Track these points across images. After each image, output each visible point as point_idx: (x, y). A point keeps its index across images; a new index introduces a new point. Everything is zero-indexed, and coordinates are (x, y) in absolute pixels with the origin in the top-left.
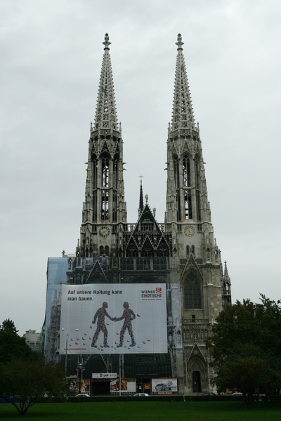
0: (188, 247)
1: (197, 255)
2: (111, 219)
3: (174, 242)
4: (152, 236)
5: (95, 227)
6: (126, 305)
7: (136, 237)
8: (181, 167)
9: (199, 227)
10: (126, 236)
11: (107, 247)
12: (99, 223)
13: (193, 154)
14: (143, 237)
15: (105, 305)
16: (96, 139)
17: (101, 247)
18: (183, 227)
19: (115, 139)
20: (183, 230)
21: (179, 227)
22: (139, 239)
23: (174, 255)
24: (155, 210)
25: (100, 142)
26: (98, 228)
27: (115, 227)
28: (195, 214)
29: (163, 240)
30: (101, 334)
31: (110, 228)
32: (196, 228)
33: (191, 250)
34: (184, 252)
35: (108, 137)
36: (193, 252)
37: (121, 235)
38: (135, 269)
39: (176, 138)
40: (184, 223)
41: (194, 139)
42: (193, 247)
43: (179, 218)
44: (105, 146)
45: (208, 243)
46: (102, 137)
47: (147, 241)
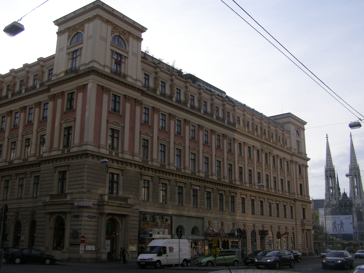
0: (357, 204)
2: (334, 196)
3: (353, 203)
4: (347, 201)
5: (330, 198)
6: (341, 221)
7: (342, 201)
9: (361, 198)
10: (339, 201)
11: (334, 204)
12: (331, 197)
13: (358, 175)
14: (344, 201)
15: (335, 221)
16: (327, 171)
17: (332, 204)
18: (356, 198)
19: (333, 171)
21: (355, 198)
22: (343, 202)
23: (354, 207)
24: (347, 193)
26: (331, 199)
27: (335, 199)
28: (359, 194)
29: (350, 202)
30: (335, 229)
31: (334, 199)
32: (360, 198)
33: (358, 205)
34: (357, 205)
35: (331, 171)
36: (359, 205)
37: (337, 201)
38: (343, 211)
39: (352, 170)
41: (358, 169)
42: (359, 204)
43: (354, 195)
44: (331, 174)
46: (329, 171)
47: (345, 202)
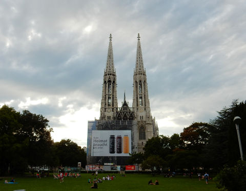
0: (140, 117)
1: (144, 120)
2: (112, 106)
3: (135, 115)
4: (127, 112)
7: (121, 113)
8: (139, 86)
10: (117, 112)
12: (107, 107)
13: (143, 81)
17: (108, 116)
20: (139, 110)
23: (135, 119)
24: (128, 103)
25: (108, 76)
27: (113, 109)
28: (144, 104)
29: (131, 114)
32: (144, 109)
35: (111, 74)
37: (115, 112)
39: (137, 75)
40: (139, 107)
41: (144, 74)
42: (143, 116)
43: (137, 105)
44: (110, 78)
45: (148, 115)
46: (108, 74)
47: (125, 114)
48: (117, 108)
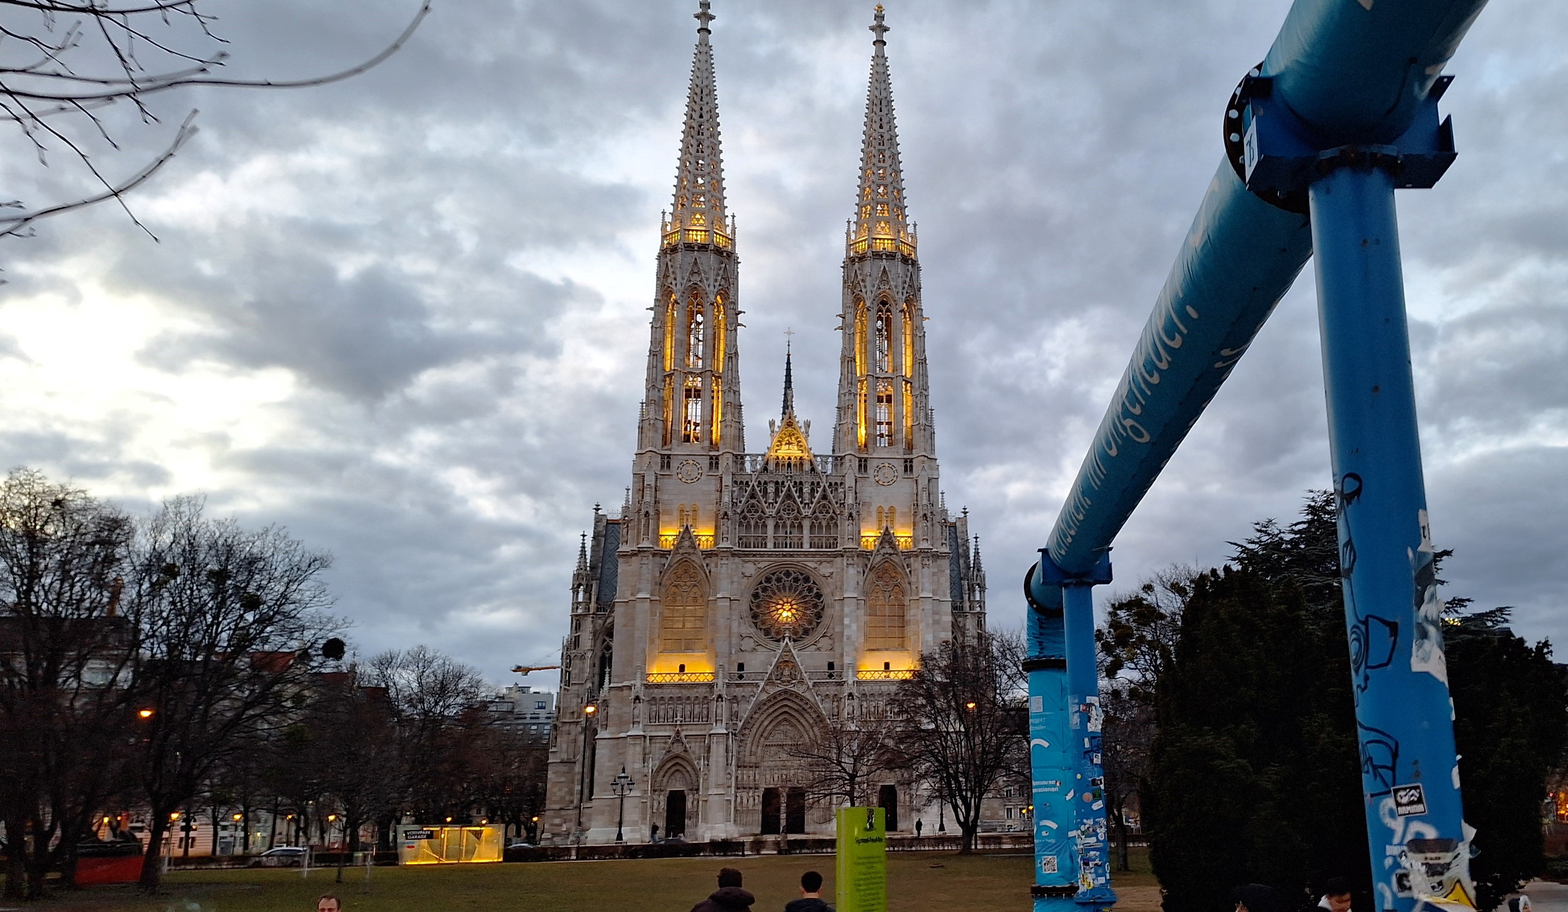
0: (880, 511)
1: (901, 529)
2: (708, 442)
3: (850, 500)
4: (799, 485)
5: (667, 460)
7: (763, 484)
8: (872, 327)
9: (908, 466)
10: (740, 482)
11: (694, 507)
12: (676, 450)
13: (901, 298)
14: (778, 485)
16: (675, 251)
17: (681, 507)
18: (872, 465)
19: (719, 252)
20: (870, 471)
21: (863, 465)
22: (771, 489)
23: (847, 528)
24: (808, 425)
25: (684, 260)
26: (675, 463)
27: (714, 461)
29: (823, 494)
31: (705, 462)
32: (899, 467)
33: (886, 516)
34: (872, 521)
35: (704, 249)
36: (892, 521)
37: (727, 480)
39: (863, 259)
40: (875, 456)
41: (906, 260)
42: (892, 511)
43: (864, 444)
44: (695, 271)
45: (925, 502)
47: (789, 496)
48: (739, 459)
